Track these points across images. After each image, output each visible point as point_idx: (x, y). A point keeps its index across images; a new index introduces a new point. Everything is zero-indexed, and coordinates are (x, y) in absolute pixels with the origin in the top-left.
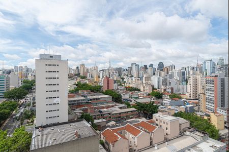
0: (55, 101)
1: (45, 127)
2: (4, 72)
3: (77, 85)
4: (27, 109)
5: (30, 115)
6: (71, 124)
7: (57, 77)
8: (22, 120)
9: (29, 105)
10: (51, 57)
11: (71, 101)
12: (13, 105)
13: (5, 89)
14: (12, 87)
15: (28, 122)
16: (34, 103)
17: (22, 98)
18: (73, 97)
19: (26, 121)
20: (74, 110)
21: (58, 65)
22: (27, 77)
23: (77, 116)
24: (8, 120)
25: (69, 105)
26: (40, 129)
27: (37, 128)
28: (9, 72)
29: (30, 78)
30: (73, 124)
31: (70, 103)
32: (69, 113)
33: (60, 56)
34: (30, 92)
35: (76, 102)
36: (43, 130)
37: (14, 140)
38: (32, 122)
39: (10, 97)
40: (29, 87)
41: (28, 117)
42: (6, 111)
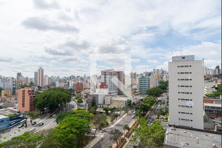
0: (188, 103)
1: (177, 127)
2: (146, 75)
3: (216, 88)
4: (162, 106)
5: (165, 113)
6: (208, 134)
7: (189, 78)
8: (159, 115)
9: (164, 103)
10: (183, 58)
11: (208, 107)
12: (152, 101)
13: (147, 87)
14: (151, 86)
15: (163, 118)
16: (168, 102)
17: (158, 96)
18: (212, 102)
19: (161, 116)
20: (213, 118)
21: (190, 66)
22: (162, 78)
23: (218, 127)
24: (149, 112)
25: (206, 111)
26: (173, 128)
27: (170, 126)
28: (150, 74)
29: (165, 79)
30: (211, 135)
31: (207, 108)
32: (205, 121)
33: (193, 56)
34: (165, 92)
35: (216, 109)
36: (175, 130)
37: (152, 130)
38: (167, 119)
39: (150, 94)
40: (164, 87)
41: (164, 114)
42: (148, 105)
